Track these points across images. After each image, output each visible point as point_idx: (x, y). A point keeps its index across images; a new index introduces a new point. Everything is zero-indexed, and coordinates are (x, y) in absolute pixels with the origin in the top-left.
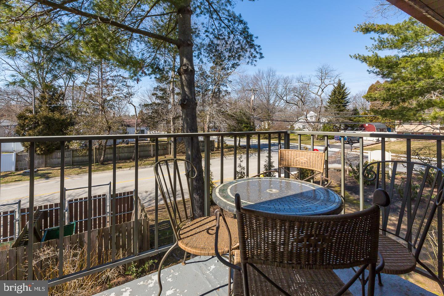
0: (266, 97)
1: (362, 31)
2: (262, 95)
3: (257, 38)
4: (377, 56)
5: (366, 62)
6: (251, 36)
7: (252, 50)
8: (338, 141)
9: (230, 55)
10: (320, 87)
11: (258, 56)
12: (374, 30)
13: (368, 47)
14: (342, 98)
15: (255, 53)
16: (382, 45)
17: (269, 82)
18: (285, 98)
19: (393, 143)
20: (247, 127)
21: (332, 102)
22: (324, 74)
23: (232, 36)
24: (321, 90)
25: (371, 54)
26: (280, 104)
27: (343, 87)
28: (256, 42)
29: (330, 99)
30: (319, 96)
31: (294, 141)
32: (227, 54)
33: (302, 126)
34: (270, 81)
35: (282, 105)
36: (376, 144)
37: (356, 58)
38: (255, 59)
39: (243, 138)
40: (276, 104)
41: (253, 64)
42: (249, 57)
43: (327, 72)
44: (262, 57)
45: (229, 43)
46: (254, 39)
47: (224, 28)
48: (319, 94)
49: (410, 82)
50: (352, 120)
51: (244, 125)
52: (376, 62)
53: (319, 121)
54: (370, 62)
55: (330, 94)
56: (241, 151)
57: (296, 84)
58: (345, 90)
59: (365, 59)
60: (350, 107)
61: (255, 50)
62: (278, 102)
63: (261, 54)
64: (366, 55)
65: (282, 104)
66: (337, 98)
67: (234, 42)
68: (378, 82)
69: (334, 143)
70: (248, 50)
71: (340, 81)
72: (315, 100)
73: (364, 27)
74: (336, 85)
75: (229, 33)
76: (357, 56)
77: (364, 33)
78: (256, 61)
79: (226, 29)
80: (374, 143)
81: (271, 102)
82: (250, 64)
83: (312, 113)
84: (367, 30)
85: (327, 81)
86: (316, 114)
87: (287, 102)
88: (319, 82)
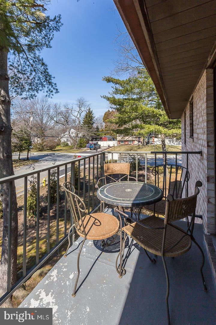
0: (40, 118)
1: (106, 80)
2: (37, 116)
3: (54, 78)
4: (114, 97)
5: (109, 101)
6: (50, 76)
7: (50, 87)
8: (89, 149)
9: (30, 87)
10: (78, 112)
11: (54, 91)
12: (112, 81)
13: (110, 92)
14: (91, 120)
15: (52, 89)
16: (117, 91)
17: (42, 106)
18: (55, 119)
19: (116, 147)
20: (26, 143)
21: (85, 123)
22: (81, 104)
23: (34, 73)
24: (79, 114)
25: (111, 96)
26: (50, 124)
27: (91, 113)
28: (53, 81)
29: (84, 120)
30: (78, 118)
31: (61, 151)
32: (27, 87)
33: (66, 140)
34: (44, 105)
35: (52, 125)
36: (108, 148)
37: (104, 98)
38: (52, 93)
39: (23, 152)
40: (48, 124)
41: (50, 97)
42: (47, 92)
43: (83, 102)
44: (57, 92)
45: (31, 78)
46: (52, 78)
47: (29, 66)
48: (78, 117)
49: (129, 114)
50: (96, 135)
51: (24, 142)
52: (113, 101)
53: (77, 136)
54: (111, 101)
55: (84, 117)
56: (21, 163)
57: (63, 109)
58: (92, 115)
59: (108, 99)
60: (95, 126)
61: (52, 86)
62: (49, 122)
63: (57, 90)
64: (109, 97)
65: (52, 123)
66: (88, 120)
67: (35, 78)
68: (109, 110)
69: (86, 150)
70: (46, 86)
71: (89, 109)
72: (74, 121)
73: (107, 78)
74: (87, 111)
75: (31, 70)
76: (105, 96)
77: (107, 82)
78: (53, 95)
79: (30, 67)
80: (107, 148)
81: (44, 122)
82: (48, 97)
83: (72, 130)
84: (109, 80)
85: (83, 109)
86: (75, 131)
87: (57, 122)
88: (78, 109)
